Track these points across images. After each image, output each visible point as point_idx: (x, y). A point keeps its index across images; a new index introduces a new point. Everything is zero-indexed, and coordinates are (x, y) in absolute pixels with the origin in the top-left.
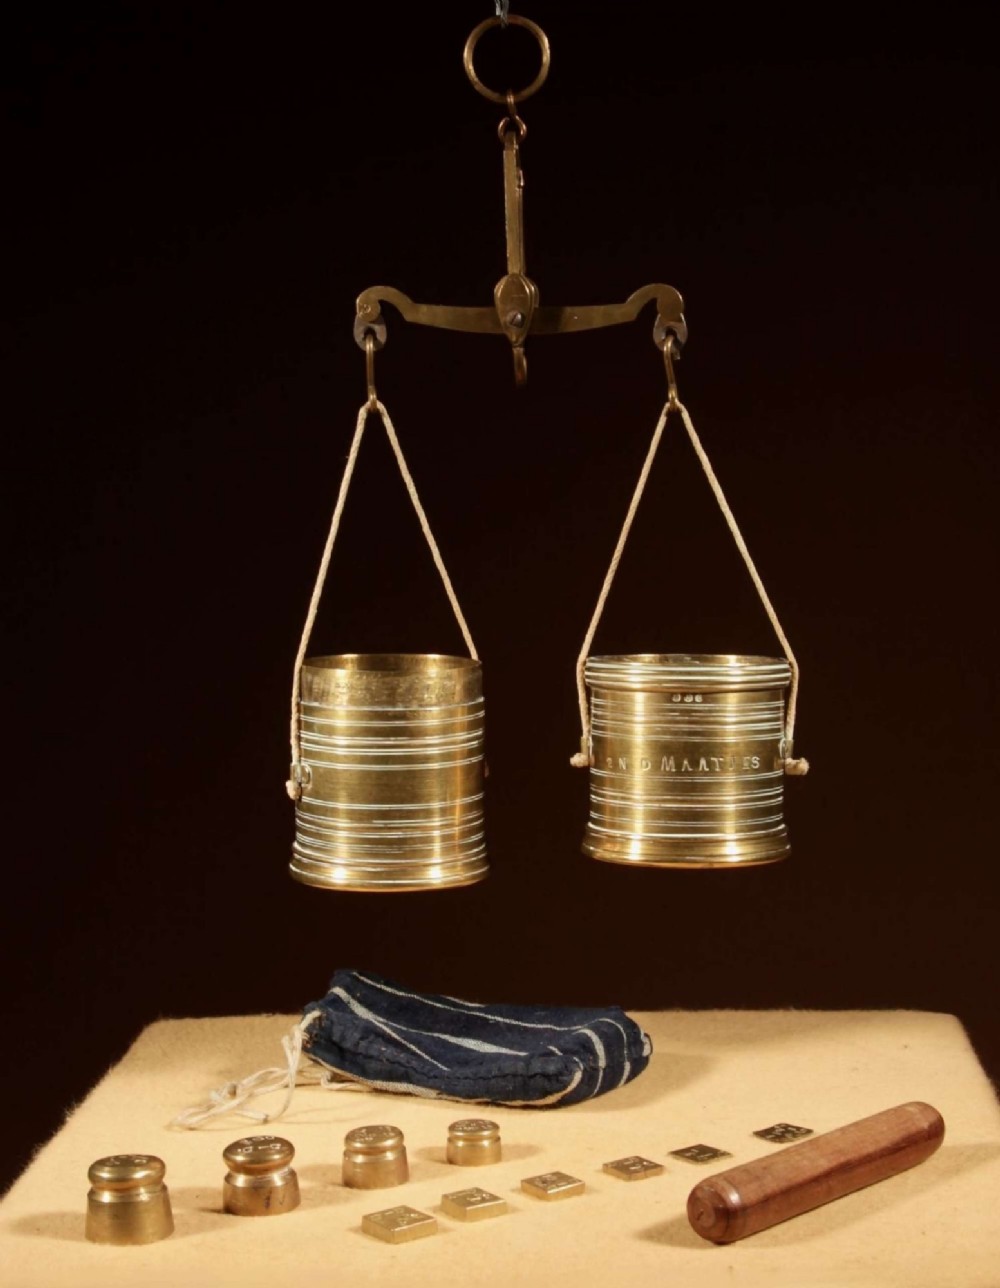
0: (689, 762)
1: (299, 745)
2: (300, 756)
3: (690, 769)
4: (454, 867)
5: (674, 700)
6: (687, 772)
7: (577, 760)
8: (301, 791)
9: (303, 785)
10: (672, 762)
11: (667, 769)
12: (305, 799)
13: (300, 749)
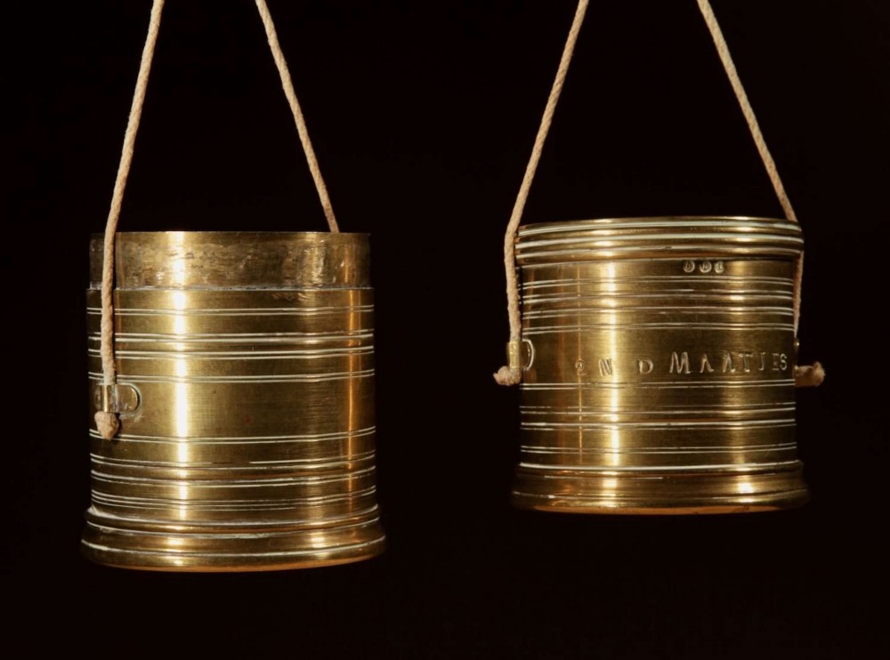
0: (709, 359)
1: (114, 355)
2: (116, 373)
3: (711, 370)
4: (348, 532)
5: (686, 270)
6: (706, 373)
7: (505, 376)
8: (119, 426)
9: (123, 417)
10: (685, 361)
11: (679, 371)
12: (125, 437)
13: (115, 361)
